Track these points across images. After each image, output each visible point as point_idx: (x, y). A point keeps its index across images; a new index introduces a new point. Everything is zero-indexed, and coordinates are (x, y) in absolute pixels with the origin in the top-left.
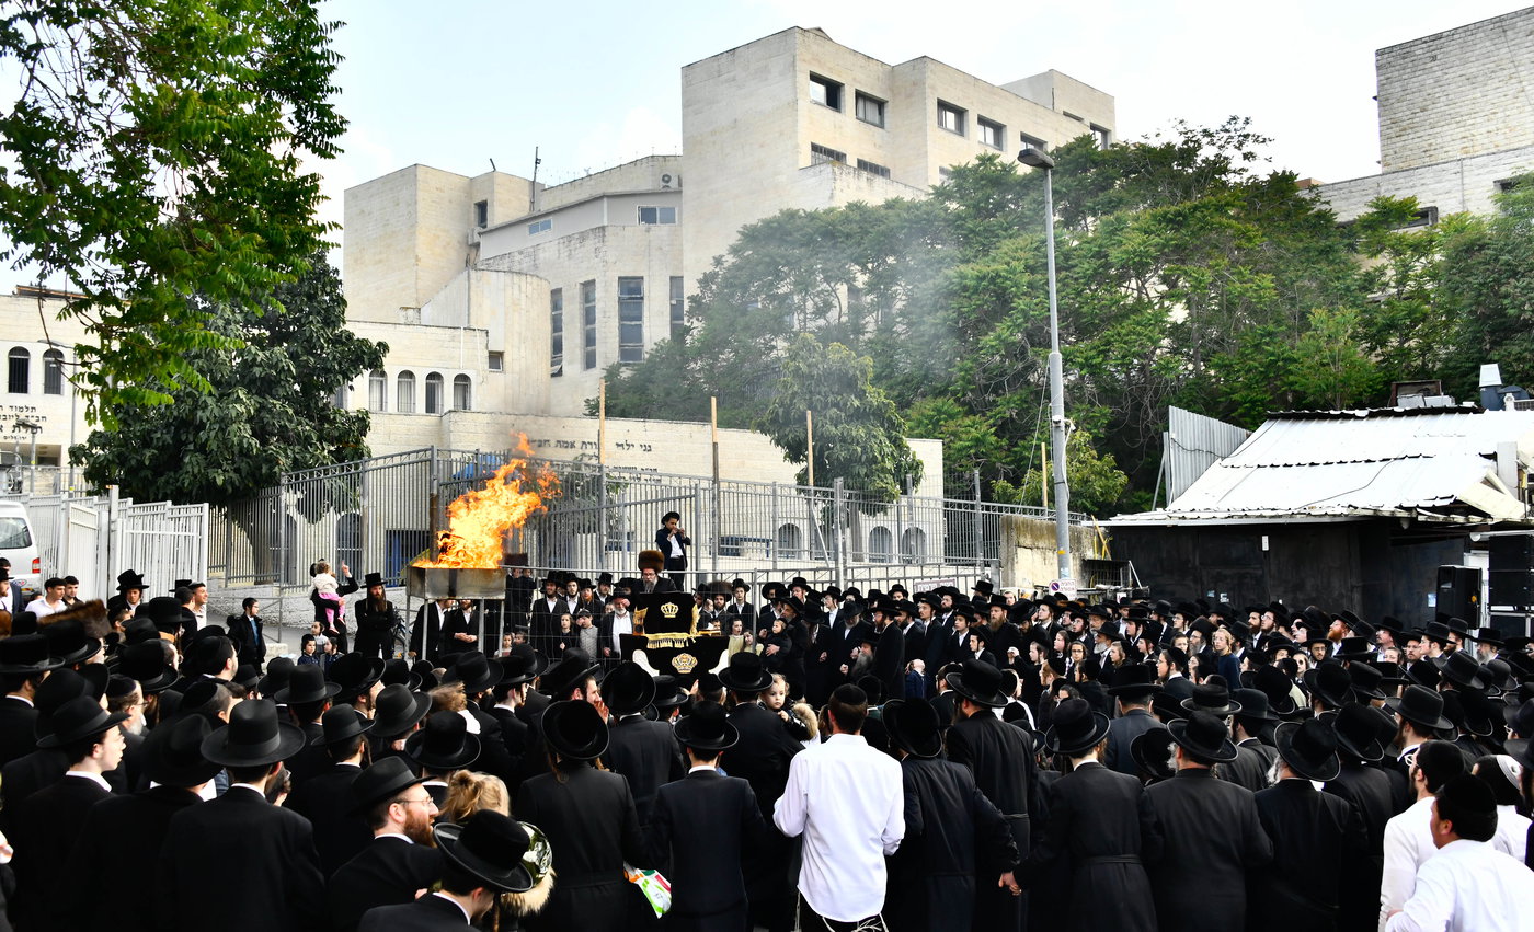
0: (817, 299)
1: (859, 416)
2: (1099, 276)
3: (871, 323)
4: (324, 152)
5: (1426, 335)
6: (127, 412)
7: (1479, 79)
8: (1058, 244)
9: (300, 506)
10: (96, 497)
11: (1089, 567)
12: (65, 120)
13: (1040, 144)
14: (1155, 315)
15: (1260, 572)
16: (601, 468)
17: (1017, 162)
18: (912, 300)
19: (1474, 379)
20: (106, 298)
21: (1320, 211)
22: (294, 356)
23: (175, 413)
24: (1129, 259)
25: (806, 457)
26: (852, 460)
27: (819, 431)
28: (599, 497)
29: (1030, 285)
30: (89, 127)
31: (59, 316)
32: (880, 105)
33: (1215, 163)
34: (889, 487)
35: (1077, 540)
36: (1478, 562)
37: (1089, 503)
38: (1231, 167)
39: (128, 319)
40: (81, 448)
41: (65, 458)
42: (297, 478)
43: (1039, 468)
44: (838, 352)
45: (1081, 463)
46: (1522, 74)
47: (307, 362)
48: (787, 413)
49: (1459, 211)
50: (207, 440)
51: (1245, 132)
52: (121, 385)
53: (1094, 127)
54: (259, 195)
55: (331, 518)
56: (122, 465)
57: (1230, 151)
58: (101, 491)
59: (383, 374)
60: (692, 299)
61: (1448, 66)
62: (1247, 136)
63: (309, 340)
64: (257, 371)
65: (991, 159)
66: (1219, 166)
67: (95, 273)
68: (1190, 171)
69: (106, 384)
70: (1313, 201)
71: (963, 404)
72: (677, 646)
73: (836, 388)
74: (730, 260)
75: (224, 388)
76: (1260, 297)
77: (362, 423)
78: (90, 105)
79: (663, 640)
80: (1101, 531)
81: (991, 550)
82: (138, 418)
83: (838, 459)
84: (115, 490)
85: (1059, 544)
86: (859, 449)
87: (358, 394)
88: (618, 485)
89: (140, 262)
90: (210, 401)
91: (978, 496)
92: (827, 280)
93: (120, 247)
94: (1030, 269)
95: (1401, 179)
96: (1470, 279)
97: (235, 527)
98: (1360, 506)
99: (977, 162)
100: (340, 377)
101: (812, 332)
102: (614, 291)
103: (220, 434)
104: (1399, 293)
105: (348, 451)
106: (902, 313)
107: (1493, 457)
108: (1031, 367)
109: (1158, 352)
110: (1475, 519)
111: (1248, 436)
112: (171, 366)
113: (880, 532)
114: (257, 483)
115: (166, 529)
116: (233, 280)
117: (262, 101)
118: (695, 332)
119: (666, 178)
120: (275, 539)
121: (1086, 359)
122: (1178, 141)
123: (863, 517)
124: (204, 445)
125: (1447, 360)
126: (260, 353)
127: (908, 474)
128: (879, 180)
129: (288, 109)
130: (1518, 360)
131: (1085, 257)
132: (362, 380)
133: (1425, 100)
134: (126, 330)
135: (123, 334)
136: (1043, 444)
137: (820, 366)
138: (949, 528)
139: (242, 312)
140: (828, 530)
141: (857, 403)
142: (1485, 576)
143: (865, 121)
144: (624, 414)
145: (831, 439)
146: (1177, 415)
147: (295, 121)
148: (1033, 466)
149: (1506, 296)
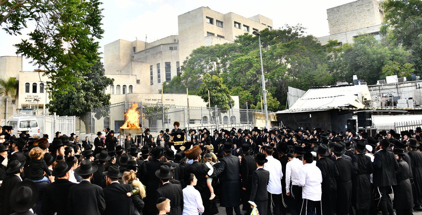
0: (209, 66)
1: (220, 91)
2: (271, 58)
3: (222, 70)
4: (99, 37)
5: (341, 69)
6: (57, 96)
7: (348, 15)
8: (262, 52)
9: (96, 116)
10: (51, 115)
11: (273, 123)
12: (45, 33)
13: (257, 30)
14: (284, 67)
15: (310, 122)
16: (162, 105)
17: (253, 34)
18: (231, 65)
19: (352, 78)
20: (53, 71)
21: (318, 43)
22: (93, 82)
23: (68, 96)
24: (278, 54)
25: (208, 101)
26: (219, 101)
27: (211, 95)
28: (162, 111)
29: (257, 61)
30: (50, 34)
31: (43, 76)
32: (222, 23)
33: (295, 33)
34: (227, 107)
35: (269, 117)
36: (355, 118)
37: (272, 109)
38: (299, 34)
39: (57, 75)
40: (48, 104)
41: (45, 107)
42: (95, 110)
43: (260, 101)
44: (215, 77)
45: (270, 100)
46: (356, 14)
47: (96, 83)
48: (204, 91)
49: (346, 43)
50: (75, 102)
51: (301, 27)
52: (56, 90)
53: (268, 26)
54: (86, 47)
55: (102, 118)
56: (56, 108)
57: (298, 31)
58: (52, 114)
59: (113, 86)
60: (182, 66)
61: (341, 13)
62: (301, 28)
63: (97, 79)
64: (86, 86)
65: (247, 34)
66: (296, 34)
67: (51, 66)
68: (290, 35)
69: (53, 90)
70: (316, 41)
71: (243, 88)
72: (181, 144)
73: (214, 85)
74: (190, 57)
75: (78, 90)
76: (307, 62)
77: (109, 97)
78: (50, 29)
79: (178, 143)
80: (275, 115)
81: (251, 120)
82: (60, 97)
83: (216, 101)
84: (55, 113)
85: (266, 118)
86: (220, 99)
87: (108, 90)
88: (166, 108)
89: (60, 63)
90: (75, 93)
91: (247, 108)
92: (212, 61)
93: (56, 59)
94: (257, 57)
95: (334, 36)
96: (349, 57)
97: (81, 121)
98: (330, 107)
99: (244, 34)
100: (104, 87)
101: (209, 73)
102: (164, 65)
103: (78, 100)
104: (335, 60)
105: (106, 103)
106: (229, 68)
107: (357, 95)
108: (257, 79)
109: (285, 75)
110: (354, 109)
111: (306, 92)
112: (67, 85)
113: (226, 117)
114: (86, 111)
115: (66, 122)
116: (79, 65)
117: (86, 27)
118: (182, 74)
119: (175, 40)
120: (90, 124)
122: (287, 29)
123: (222, 114)
124: (74, 103)
125: (346, 74)
126: (86, 82)
127: (231, 104)
128: (222, 39)
129: (92, 28)
130: (360, 74)
131: (268, 54)
132: (109, 87)
133: (337, 20)
134: (57, 78)
135: (57, 79)
136: (261, 96)
137: (211, 80)
138: (241, 115)
139: (82, 73)
140: (214, 117)
141: (219, 88)
142: (357, 121)
143: (218, 26)
144: (167, 93)
145: (214, 97)
146: (290, 88)
147: (93, 31)
148: (259, 101)
149: (357, 60)
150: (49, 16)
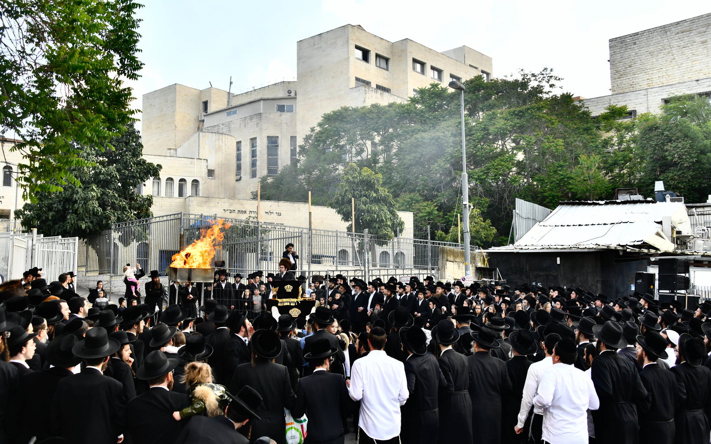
0: (357, 148)
1: (377, 201)
2: (484, 139)
3: (381, 159)
4: (133, 77)
5: (631, 168)
6: (41, 195)
7: (655, 53)
8: (466, 124)
9: (120, 239)
10: (26, 234)
11: (479, 271)
12: (15, 61)
13: (459, 79)
14: (509, 157)
15: (556, 274)
16: (258, 223)
17: (448, 87)
18: (400, 149)
19: (652, 188)
20: (33, 143)
21: (584, 111)
22: (118, 170)
23: (64, 196)
24: (498, 131)
25: (352, 219)
26: (373, 221)
27: (358, 207)
28: (257, 236)
29: (454, 142)
30: (26, 65)
31: (11, 150)
32: (387, 60)
33: (537, 88)
34: (389, 233)
35: (473, 258)
36: (654, 270)
37: (479, 242)
38: (544, 91)
39: (42, 152)
40: (20, 211)
41: (12, 216)
42: (119, 226)
43: (456, 225)
44: (367, 171)
45: (476, 223)
46: (674, 52)
47: (125, 173)
48: (343, 199)
49: (646, 112)
50: (78, 208)
51: (550, 75)
52: (39, 182)
53: (483, 72)
54: (104, 97)
55: (134, 245)
56: (38, 219)
57: (544, 83)
58: (29, 231)
59: (159, 179)
60: (300, 147)
61: (641, 47)
62: (551, 77)
63: (126, 163)
64: (102, 177)
65: (437, 85)
66: (538, 90)
67: (28, 131)
68: (526, 92)
69: (32, 182)
70: (581, 107)
71: (423, 196)
72: (292, 304)
73: (365, 188)
74: (318, 129)
75: (86, 185)
76: (557, 149)
77: (149, 201)
78: (27, 55)
79: (285, 302)
80: (484, 254)
81: (435, 263)
82: (46, 197)
83: (366, 220)
84: (35, 230)
85: (465, 260)
86: (376, 216)
87: (147, 188)
88: (266, 231)
89: (49, 127)
90: (80, 190)
91: (429, 238)
92: (362, 139)
93: (39, 119)
94: (455, 136)
95: (620, 97)
96: (651, 142)
97: (90, 248)
98: (601, 244)
99: (430, 87)
100: (139, 180)
101: (355, 163)
102: (265, 141)
103: (84, 205)
104: (619, 148)
105: (143, 214)
106: (395, 154)
107: (660, 223)
108: (454, 179)
109: (511, 173)
110: (653, 251)
111: (551, 212)
112: (62, 174)
113: (385, 254)
114: (100, 228)
115: (59, 249)
116: (90, 135)
117: (106, 54)
118: (302, 161)
119: (289, 92)
120: (109, 254)
121: (478, 176)
122: (520, 79)
123: (377, 247)
124: (77, 210)
125: (640, 179)
126: (103, 169)
127: (397, 228)
128: (386, 94)
129: (116, 58)
130: (672, 179)
131: (478, 130)
132: (149, 182)
133: (631, 62)
134: (41, 157)
135: (40, 159)
136: (459, 215)
137: (358, 178)
138: (416, 252)
139: (95, 150)
140: (361, 252)
141: (375, 195)
142: (657, 277)
143: (379, 67)
144: (269, 198)
145: (363, 211)
146: (519, 202)
147: (119, 63)
148: (454, 224)
149: (667, 151)
150: (25, 27)
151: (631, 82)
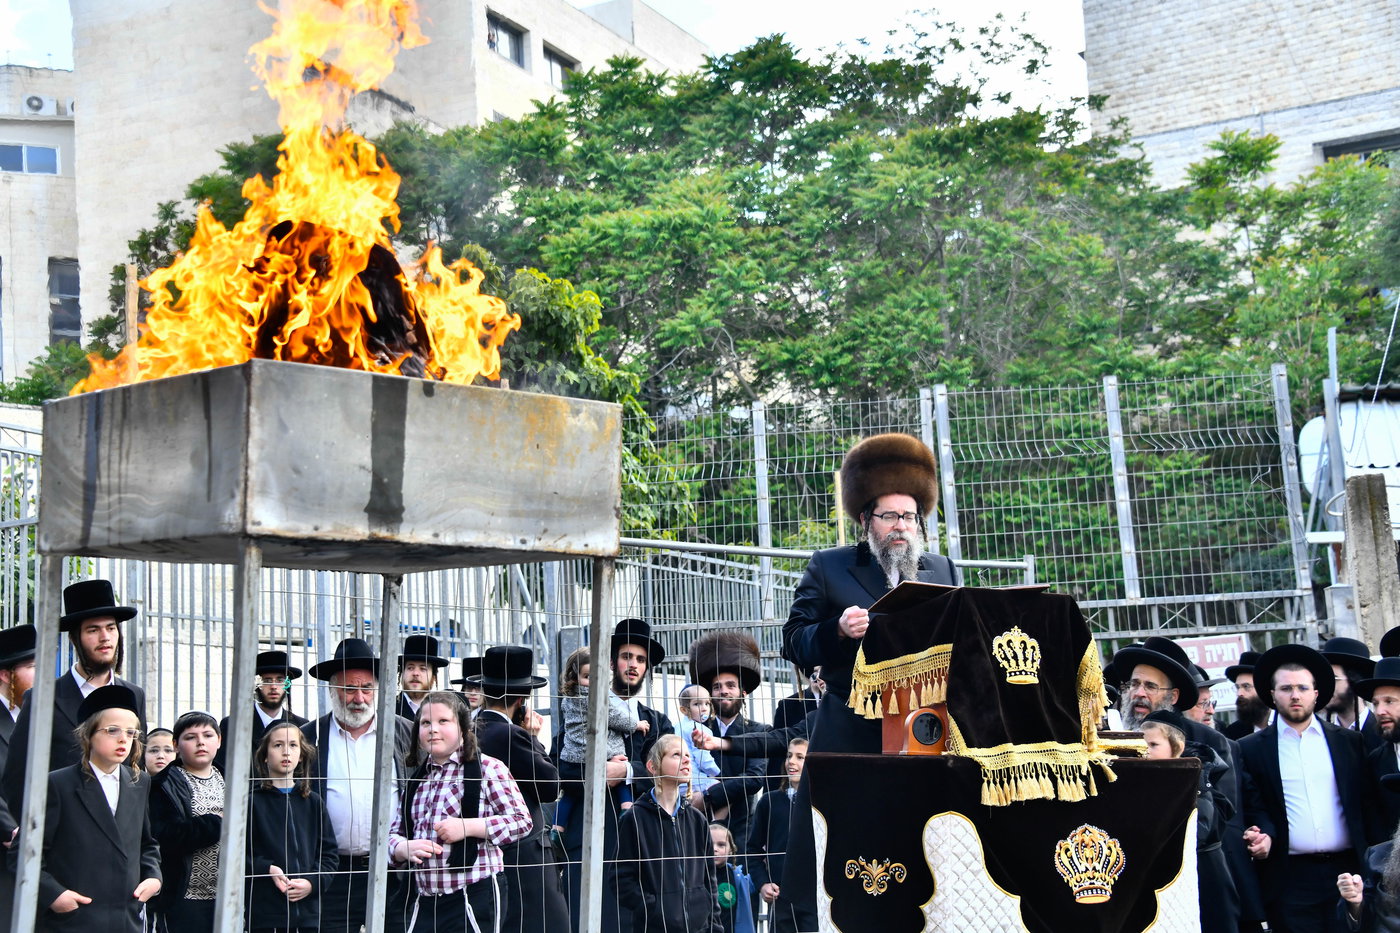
46: (1283, 23)
61: (1181, 9)
119: (34, 102)
133: (1151, 57)
151: (1152, 118)
